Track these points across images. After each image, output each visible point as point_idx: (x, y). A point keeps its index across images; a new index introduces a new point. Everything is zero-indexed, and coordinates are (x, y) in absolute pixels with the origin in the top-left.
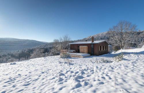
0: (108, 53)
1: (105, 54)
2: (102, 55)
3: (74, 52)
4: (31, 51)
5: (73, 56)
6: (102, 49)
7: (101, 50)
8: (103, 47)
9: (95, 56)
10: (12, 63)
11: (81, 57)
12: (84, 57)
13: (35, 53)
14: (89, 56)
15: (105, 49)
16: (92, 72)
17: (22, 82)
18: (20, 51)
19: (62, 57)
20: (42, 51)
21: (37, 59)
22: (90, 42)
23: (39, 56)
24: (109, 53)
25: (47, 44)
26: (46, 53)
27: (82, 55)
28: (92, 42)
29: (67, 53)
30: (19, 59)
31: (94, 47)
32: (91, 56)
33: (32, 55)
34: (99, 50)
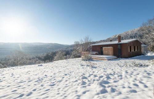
0: (141, 55)
1: (138, 56)
2: (133, 58)
3: (97, 54)
4: (54, 54)
5: (95, 59)
6: (133, 50)
7: (131, 51)
8: (134, 47)
9: (123, 58)
10: (40, 65)
11: (105, 60)
12: (108, 60)
13: (57, 55)
14: (115, 59)
15: (136, 50)
16: (120, 77)
17: (48, 83)
18: (45, 54)
19: (83, 60)
20: (64, 53)
21: (60, 61)
22: (116, 42)
23: (61, 59)
24: (143, 55)
25: (68, 47)
26: (68, 56)
27: (106, 57)
28: (119, 42)
29: (89, 55)
30: (45, 61)
31: (121, 47)
32: (118, 59)
33: (55, 57)
34: (129, 51)
